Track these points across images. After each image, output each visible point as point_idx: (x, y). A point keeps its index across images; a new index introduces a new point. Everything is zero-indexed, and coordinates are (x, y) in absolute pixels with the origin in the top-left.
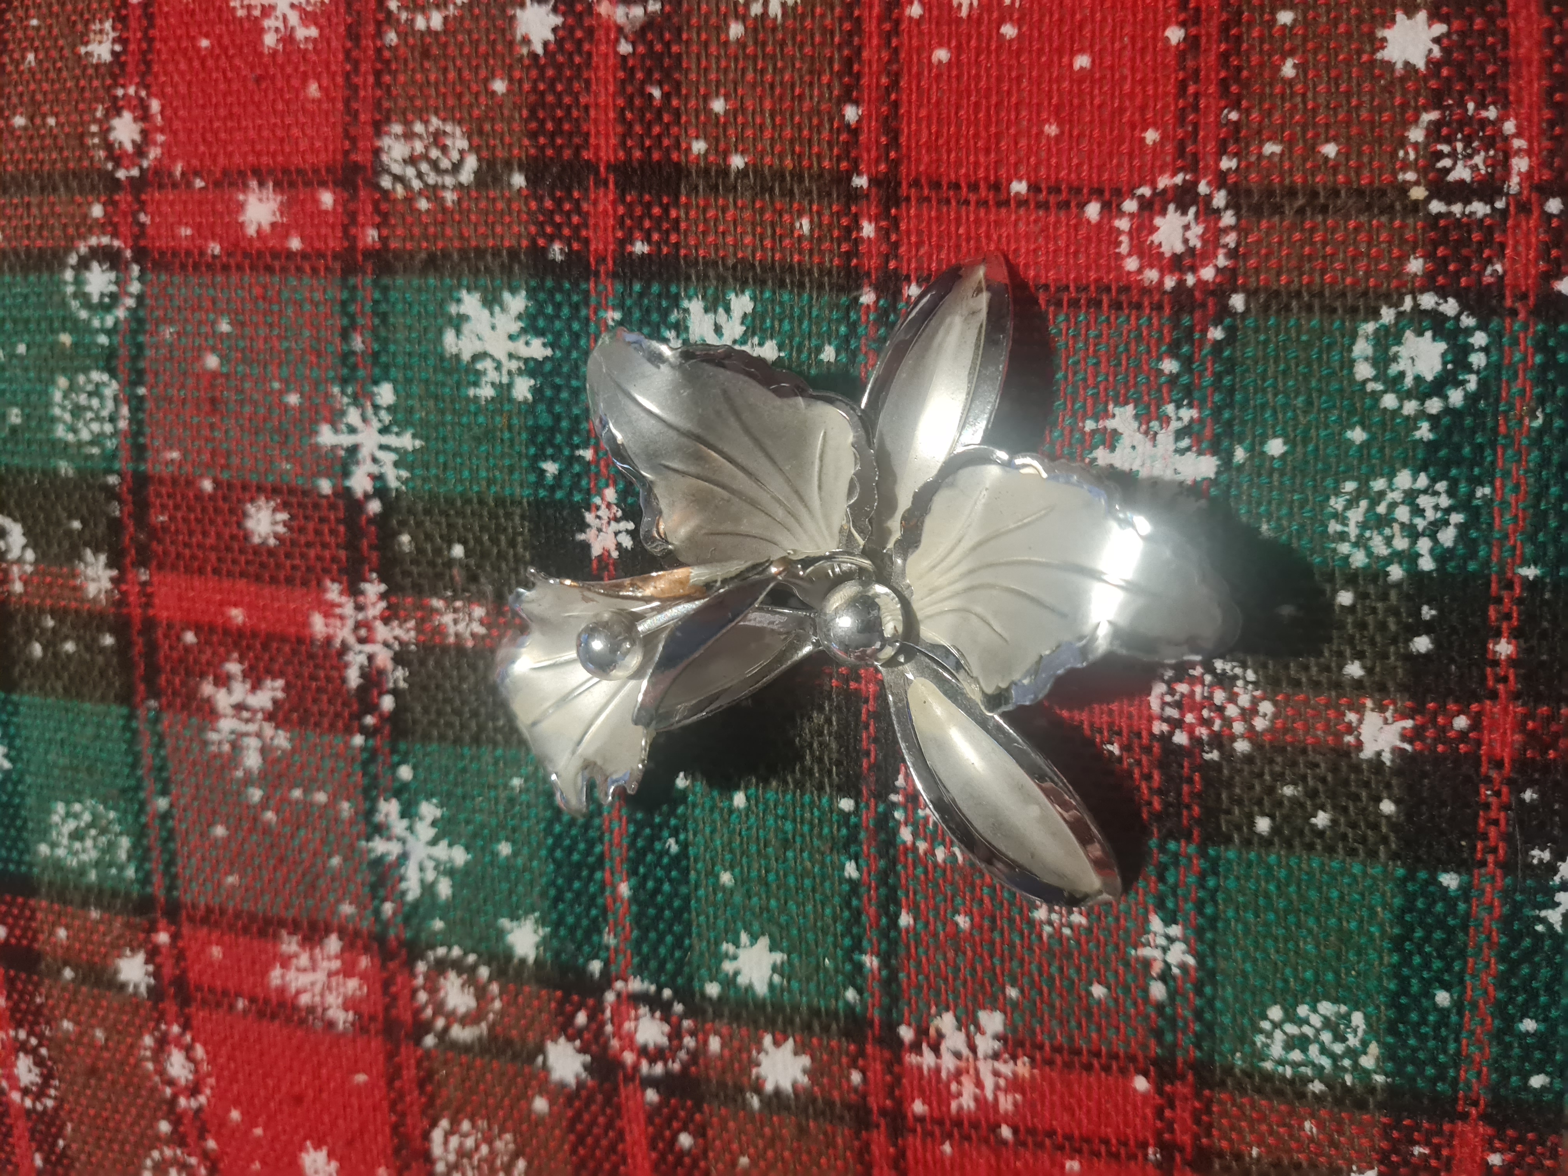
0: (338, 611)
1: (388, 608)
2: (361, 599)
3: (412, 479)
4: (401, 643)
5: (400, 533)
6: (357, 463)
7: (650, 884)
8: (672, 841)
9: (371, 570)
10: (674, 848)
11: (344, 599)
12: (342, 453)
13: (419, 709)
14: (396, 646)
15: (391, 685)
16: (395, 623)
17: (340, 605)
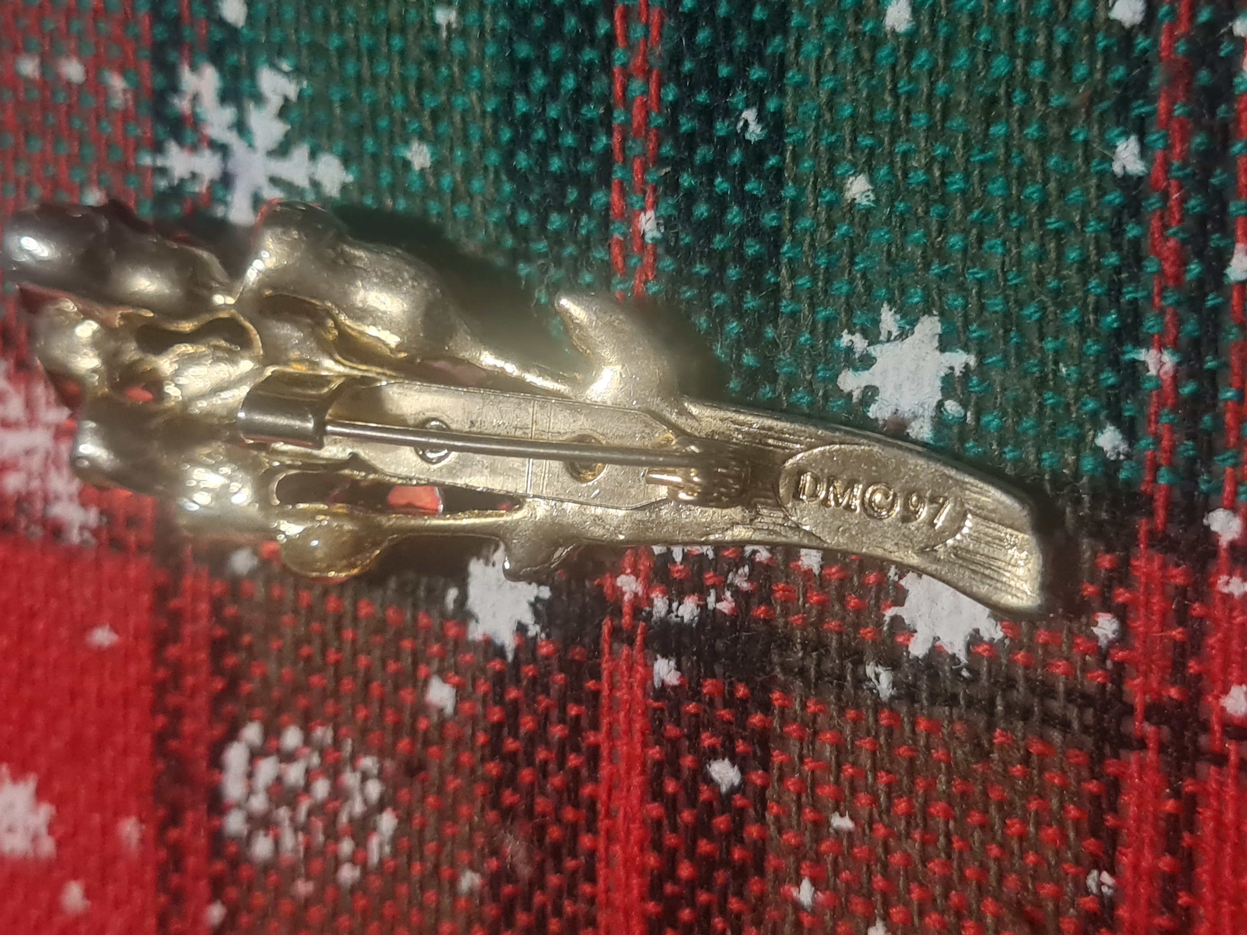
7: (702, 210)
8: (750, 115)
10: (755, 132)
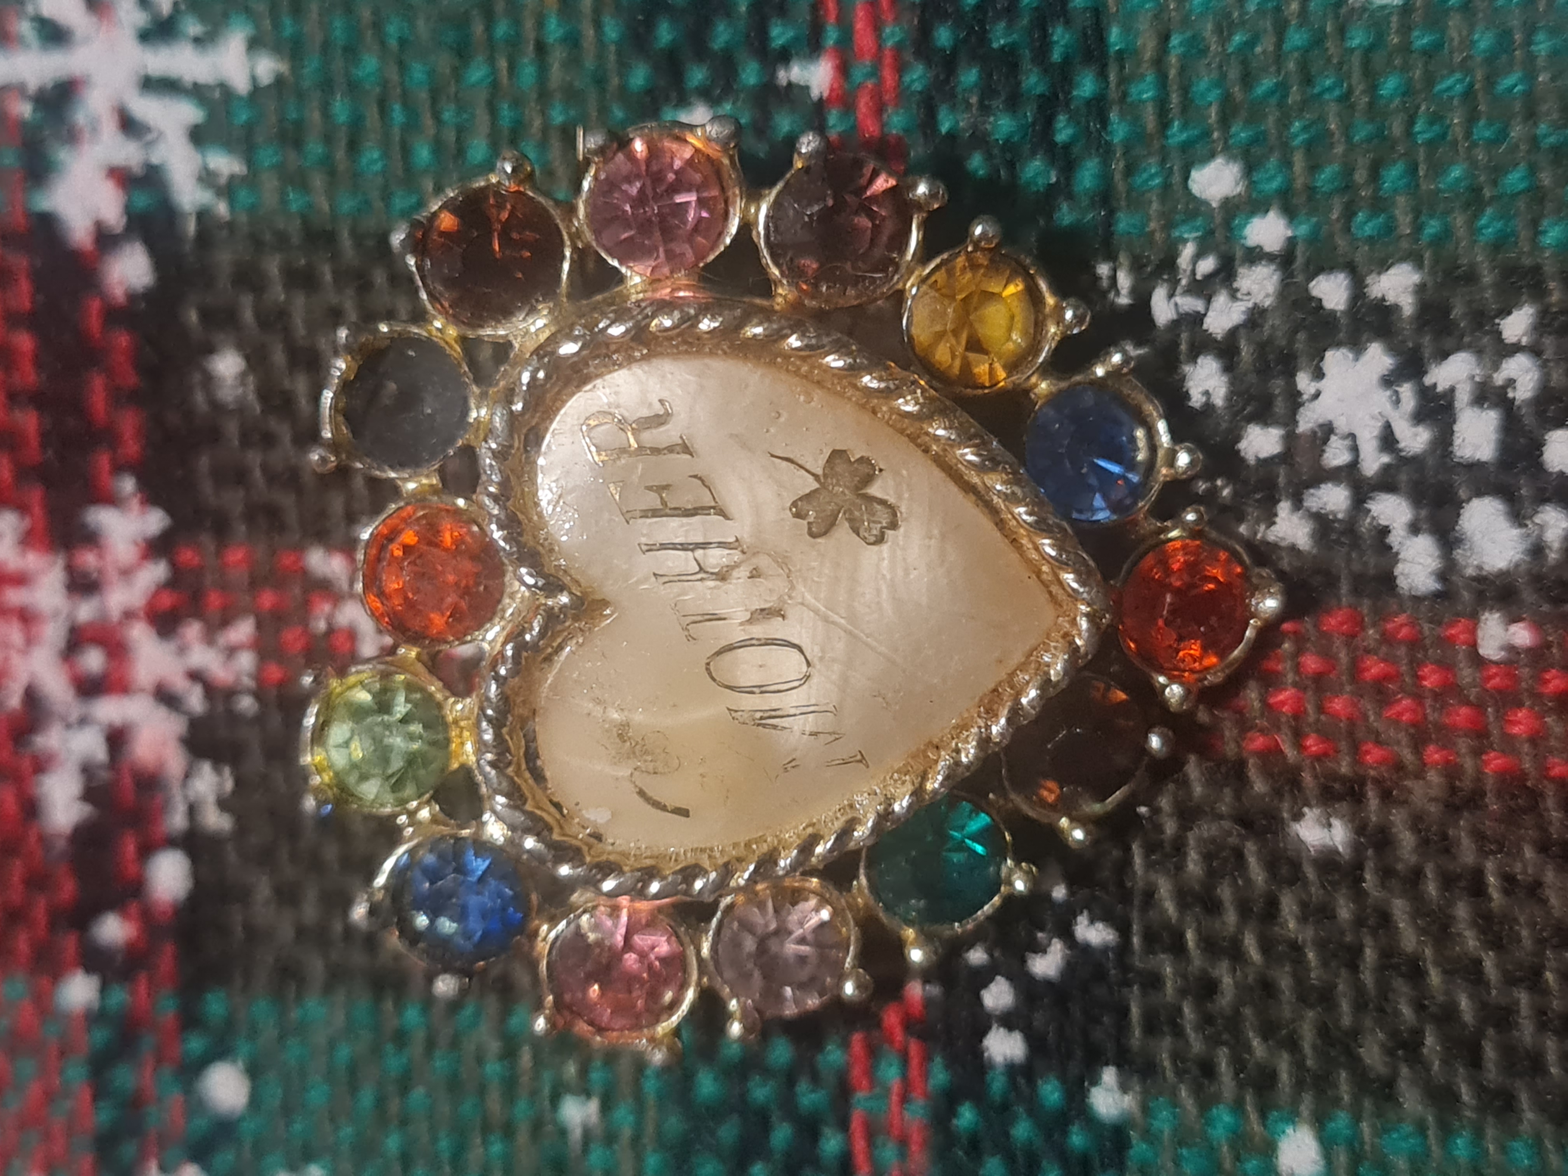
0: (15, 597)
1: (172, 583)
2: (88, 559)
3: (251, 180)
4: (210, 689)
5: (210, 350)
6: (72, 137)
9: (118, 468)
11: (32, 560)
12: (24, 110)
13: (263, 889)
14: (195, 700)
15: (177, 821)
16: (193, 630)
17: (20, 580)
